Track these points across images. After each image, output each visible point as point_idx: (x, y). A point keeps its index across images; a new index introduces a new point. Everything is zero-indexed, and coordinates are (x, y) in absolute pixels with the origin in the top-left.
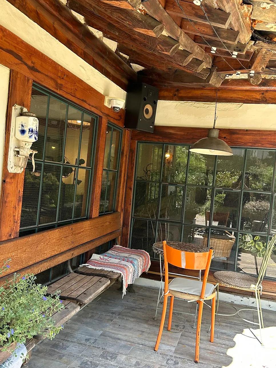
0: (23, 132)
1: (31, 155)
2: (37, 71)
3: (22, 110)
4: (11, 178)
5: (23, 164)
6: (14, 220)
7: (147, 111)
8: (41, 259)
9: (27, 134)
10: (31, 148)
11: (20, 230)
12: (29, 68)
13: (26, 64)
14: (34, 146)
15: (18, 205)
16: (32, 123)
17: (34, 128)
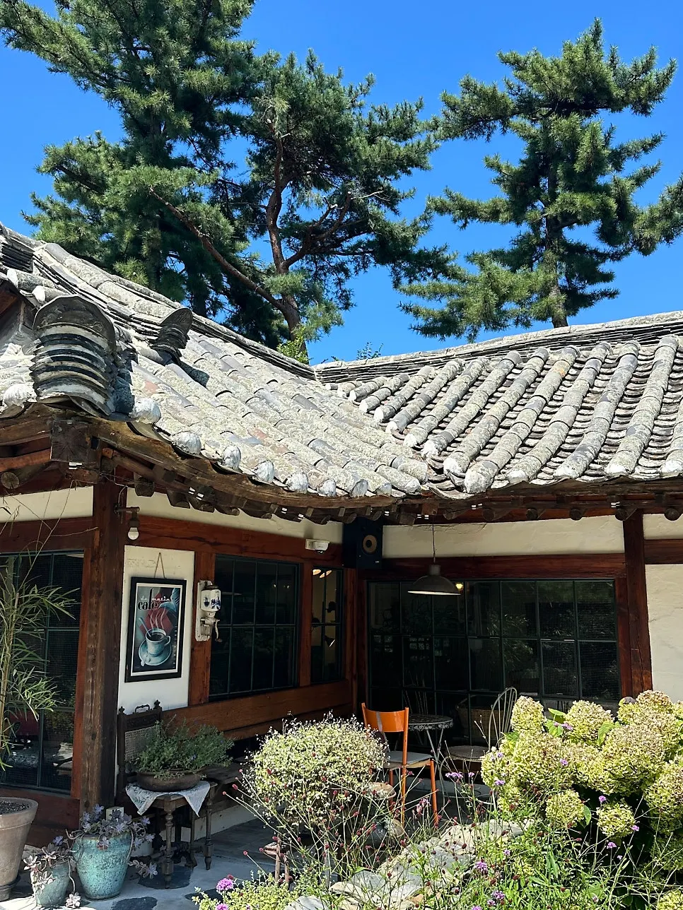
0: (207, 604)
1: (215, 623)
2: (220, 544)
3: (206, 583)
4: (199, 646)
5: (209, 631)
6: (204, 685)
7: (369, 544)
8: (233, 727)
9: (210, 606)
10: (215, 617)
11: (209, 697)
12: (212, 544)
13: (208, 542)
14: (217, 615)
15: (207, 671)
16: (215, 595)
17: (216, 599)
